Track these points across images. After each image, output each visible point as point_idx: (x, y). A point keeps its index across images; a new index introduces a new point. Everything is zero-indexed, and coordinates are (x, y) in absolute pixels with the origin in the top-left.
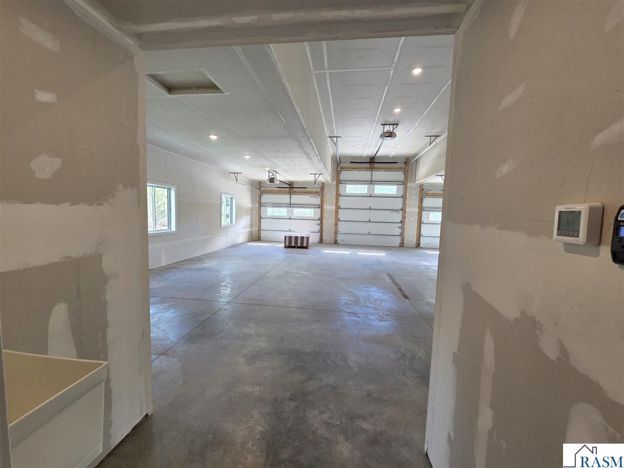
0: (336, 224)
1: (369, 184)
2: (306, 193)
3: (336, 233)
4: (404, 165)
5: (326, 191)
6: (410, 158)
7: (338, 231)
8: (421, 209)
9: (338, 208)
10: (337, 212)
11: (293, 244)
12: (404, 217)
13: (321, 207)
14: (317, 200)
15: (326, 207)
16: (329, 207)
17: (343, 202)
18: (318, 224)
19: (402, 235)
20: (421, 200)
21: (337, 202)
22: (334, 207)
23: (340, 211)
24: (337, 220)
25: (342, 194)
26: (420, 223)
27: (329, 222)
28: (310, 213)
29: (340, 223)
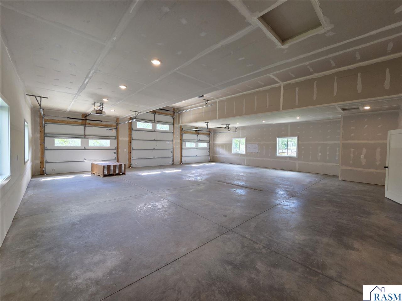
0: (130, 153)
1: (153, 123)
2: (102, 125)
3: (130, 159)
4: (172, 113)
5: (120, 126)
6: (175, 109)
7: (132, 158)
8: (182, 141)
9: (131, 139)
10: (130, 143)
11: (112, 173)
12: (173, 145)
13: (116, 138)
14: (113, 133)
15: (120, 139)
16: (124, 139)
17: (135, 135)
18: (115, 153)
19: (173, 156)
20: (182, 136)
21: (130, 135)
22: (127, 139)
23: (133, 142)
24: (131, 149)
25: (134, 128)
26: (181, 149)
27: (123, 151)
28: (106, 143)
29: (133, 152)
